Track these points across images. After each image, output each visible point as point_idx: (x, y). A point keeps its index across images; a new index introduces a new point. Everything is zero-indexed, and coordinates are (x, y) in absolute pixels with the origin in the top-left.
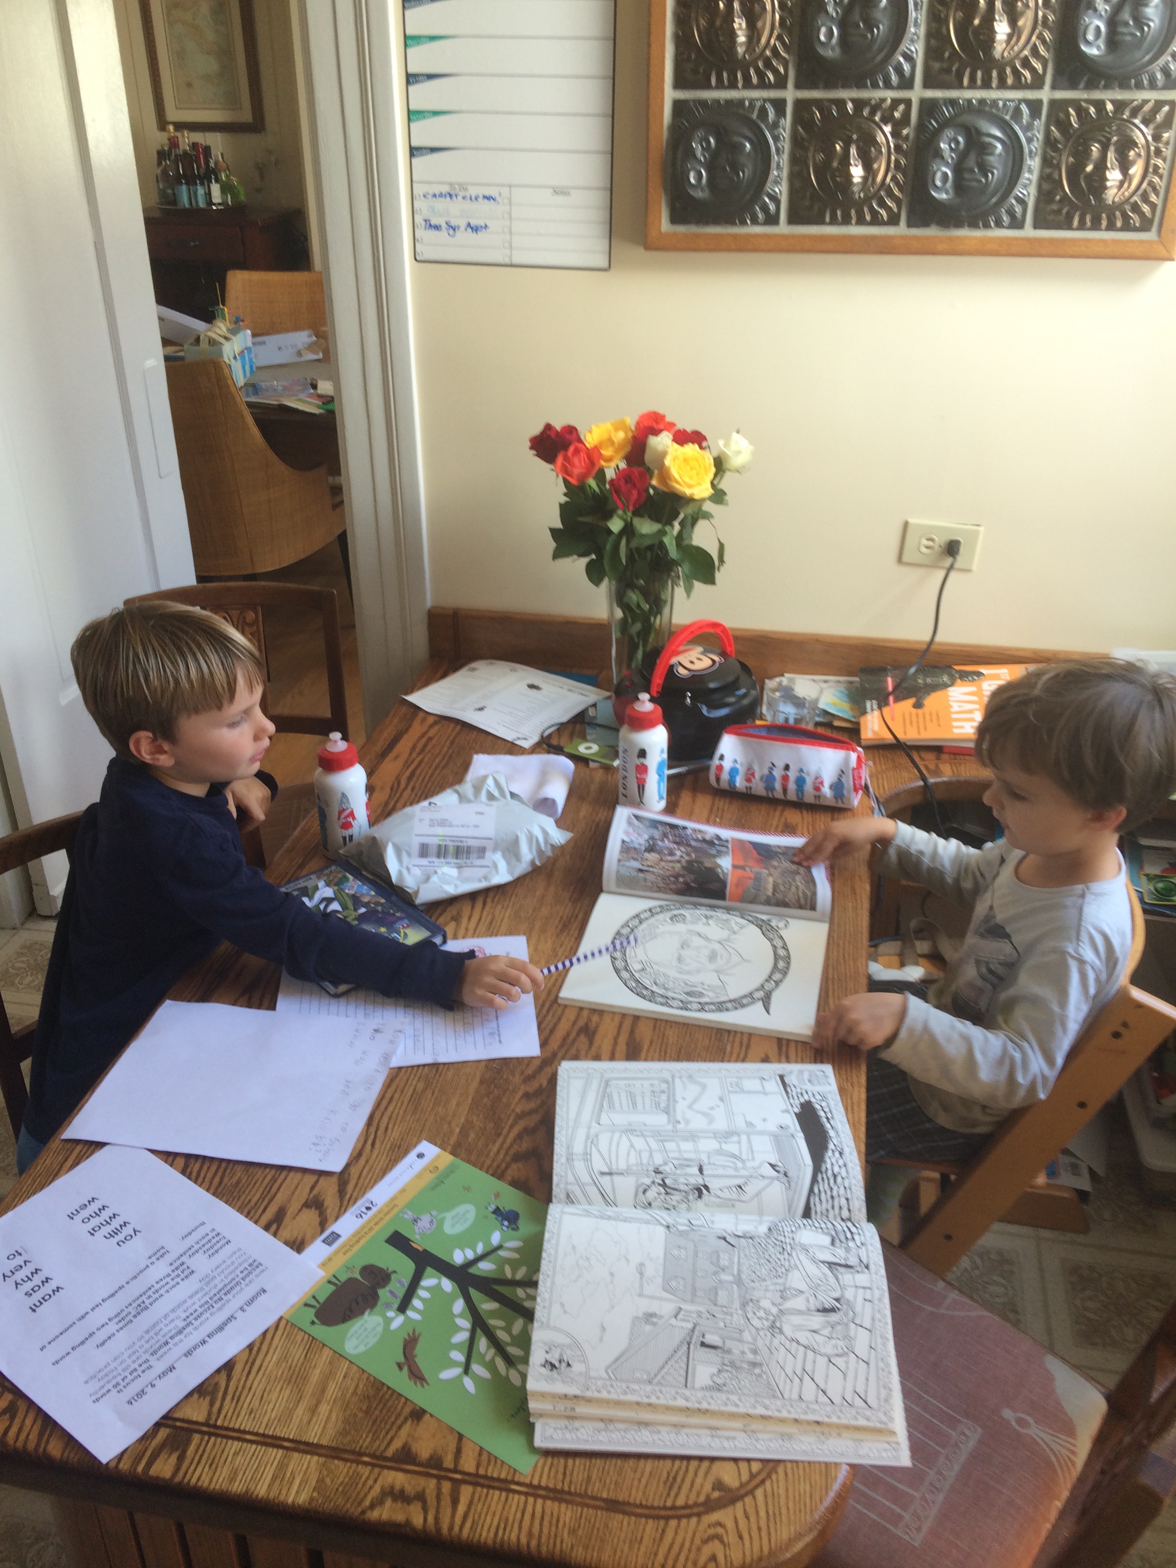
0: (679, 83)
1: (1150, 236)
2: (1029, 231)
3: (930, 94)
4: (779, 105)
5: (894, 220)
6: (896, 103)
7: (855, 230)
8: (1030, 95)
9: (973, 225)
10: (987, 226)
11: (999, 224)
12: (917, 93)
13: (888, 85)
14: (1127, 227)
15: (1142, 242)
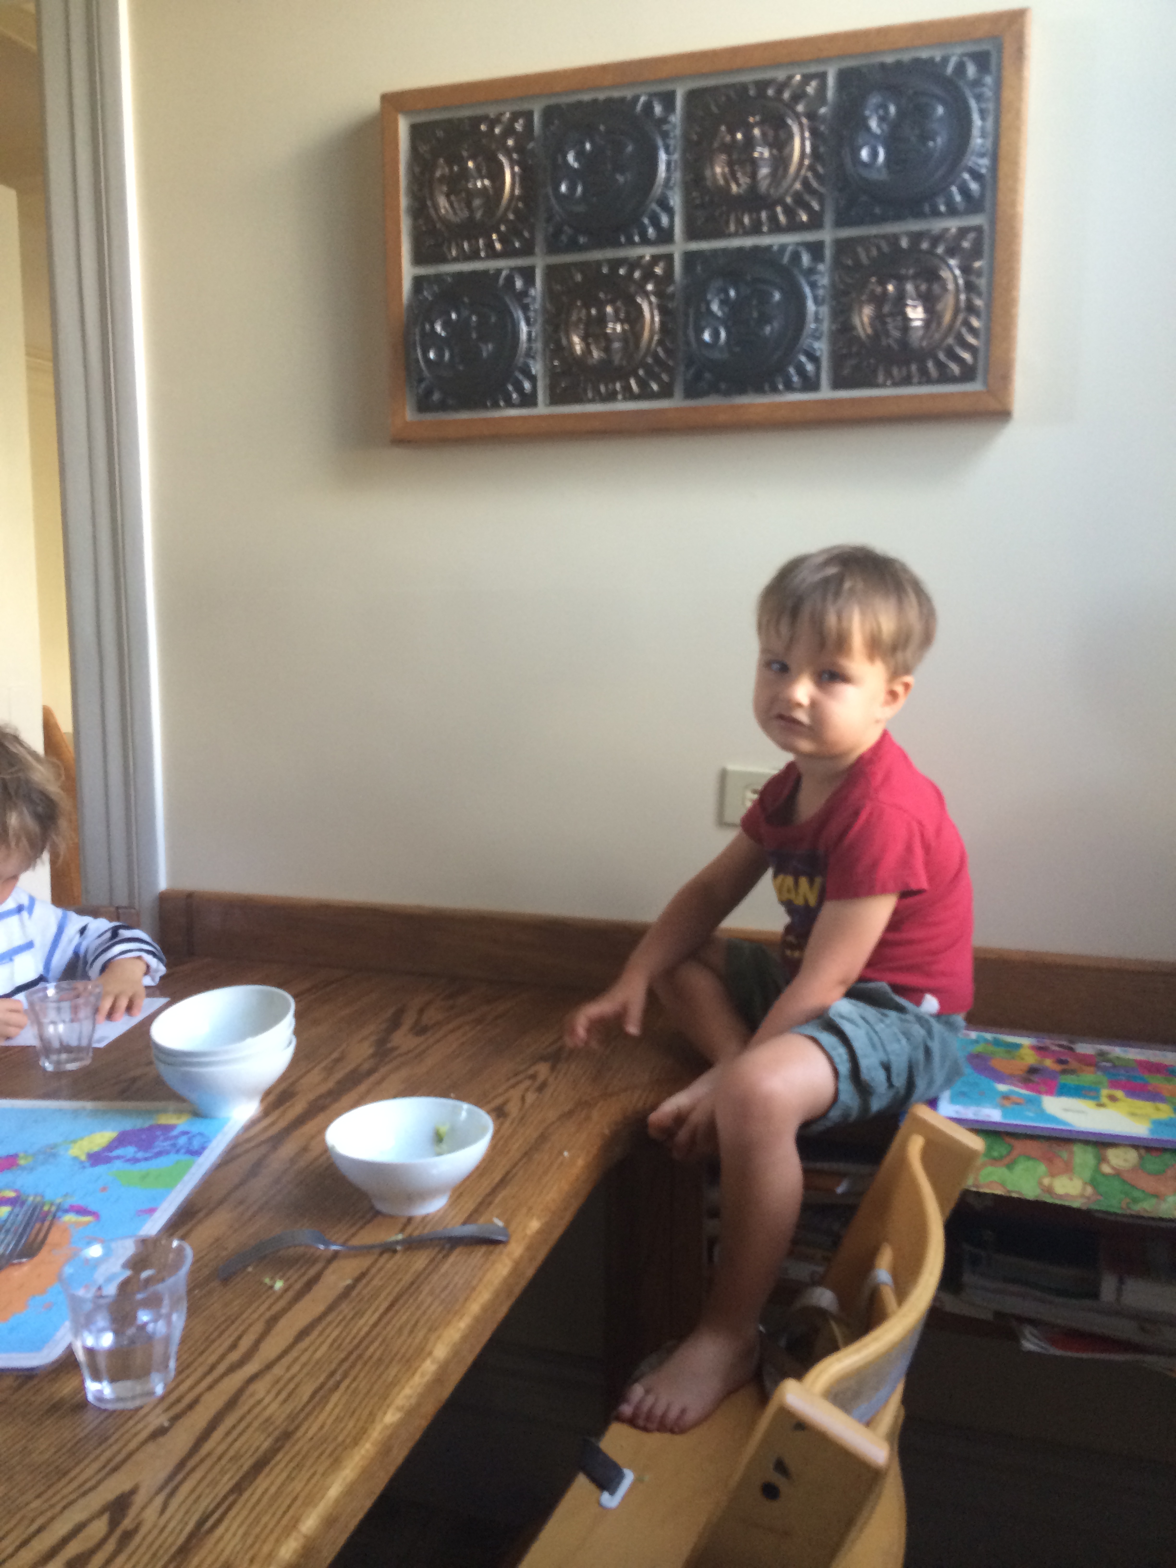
0: (419, 259)
1: (975, 387)
2: (826, 393)
3: (694, 246)
4: (528, 274)
5: (666, 392)
6: (655, 259)
7: (622, 406)
8: (810, 237)
9: (759, 390)
10: (774, 390)
11: (789, 387)
12: (679, 247)
13: (645, 241)
14: (945, 377)
15: (965, 394)
